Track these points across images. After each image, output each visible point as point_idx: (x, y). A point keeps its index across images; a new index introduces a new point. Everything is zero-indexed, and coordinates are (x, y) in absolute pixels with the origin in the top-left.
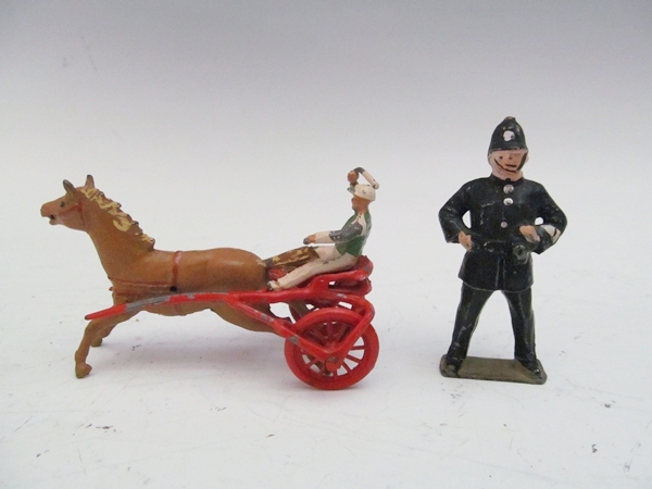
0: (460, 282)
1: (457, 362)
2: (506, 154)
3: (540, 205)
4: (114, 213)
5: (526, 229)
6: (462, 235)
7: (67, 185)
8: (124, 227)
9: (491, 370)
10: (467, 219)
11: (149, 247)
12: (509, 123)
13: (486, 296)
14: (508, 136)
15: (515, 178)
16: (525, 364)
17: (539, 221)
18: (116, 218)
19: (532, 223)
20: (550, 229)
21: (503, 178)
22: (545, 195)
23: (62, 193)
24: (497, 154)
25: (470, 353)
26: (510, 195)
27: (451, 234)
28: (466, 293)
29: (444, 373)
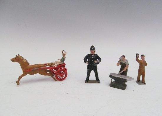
0: (87, 69)
1: (87, 81)
2: (92, 51)
3: (97, 58)
4: (23, 59)
5: (95, 61)
6: (87, 62)
7: (16, 55)
8: (25, 61)
9: (92, 82)
10: (87, 60)
11: (29, 64)
12: (93, 46)
13: (91, 71)
14: (92, 48)
15: (94, 54)
16: (97, 81)
17: (97, 60)
18: (24, 60)
19: (96, 60)
20: (99, 61)
21: (92, 54)
22: (98, 56)
23: (16, 56)
24: (91, 51)
25: (89, 80)
26: (93, 56)
27: (85, 62)
28: (88, 71)
29: (85, 83)
